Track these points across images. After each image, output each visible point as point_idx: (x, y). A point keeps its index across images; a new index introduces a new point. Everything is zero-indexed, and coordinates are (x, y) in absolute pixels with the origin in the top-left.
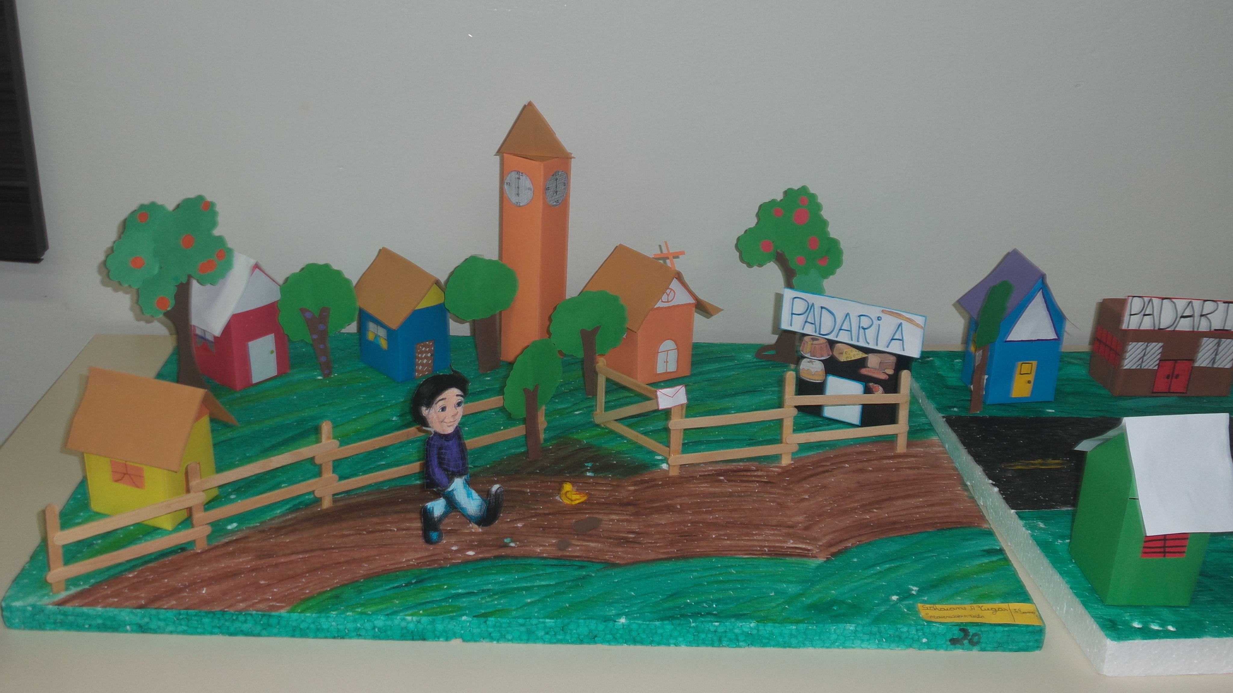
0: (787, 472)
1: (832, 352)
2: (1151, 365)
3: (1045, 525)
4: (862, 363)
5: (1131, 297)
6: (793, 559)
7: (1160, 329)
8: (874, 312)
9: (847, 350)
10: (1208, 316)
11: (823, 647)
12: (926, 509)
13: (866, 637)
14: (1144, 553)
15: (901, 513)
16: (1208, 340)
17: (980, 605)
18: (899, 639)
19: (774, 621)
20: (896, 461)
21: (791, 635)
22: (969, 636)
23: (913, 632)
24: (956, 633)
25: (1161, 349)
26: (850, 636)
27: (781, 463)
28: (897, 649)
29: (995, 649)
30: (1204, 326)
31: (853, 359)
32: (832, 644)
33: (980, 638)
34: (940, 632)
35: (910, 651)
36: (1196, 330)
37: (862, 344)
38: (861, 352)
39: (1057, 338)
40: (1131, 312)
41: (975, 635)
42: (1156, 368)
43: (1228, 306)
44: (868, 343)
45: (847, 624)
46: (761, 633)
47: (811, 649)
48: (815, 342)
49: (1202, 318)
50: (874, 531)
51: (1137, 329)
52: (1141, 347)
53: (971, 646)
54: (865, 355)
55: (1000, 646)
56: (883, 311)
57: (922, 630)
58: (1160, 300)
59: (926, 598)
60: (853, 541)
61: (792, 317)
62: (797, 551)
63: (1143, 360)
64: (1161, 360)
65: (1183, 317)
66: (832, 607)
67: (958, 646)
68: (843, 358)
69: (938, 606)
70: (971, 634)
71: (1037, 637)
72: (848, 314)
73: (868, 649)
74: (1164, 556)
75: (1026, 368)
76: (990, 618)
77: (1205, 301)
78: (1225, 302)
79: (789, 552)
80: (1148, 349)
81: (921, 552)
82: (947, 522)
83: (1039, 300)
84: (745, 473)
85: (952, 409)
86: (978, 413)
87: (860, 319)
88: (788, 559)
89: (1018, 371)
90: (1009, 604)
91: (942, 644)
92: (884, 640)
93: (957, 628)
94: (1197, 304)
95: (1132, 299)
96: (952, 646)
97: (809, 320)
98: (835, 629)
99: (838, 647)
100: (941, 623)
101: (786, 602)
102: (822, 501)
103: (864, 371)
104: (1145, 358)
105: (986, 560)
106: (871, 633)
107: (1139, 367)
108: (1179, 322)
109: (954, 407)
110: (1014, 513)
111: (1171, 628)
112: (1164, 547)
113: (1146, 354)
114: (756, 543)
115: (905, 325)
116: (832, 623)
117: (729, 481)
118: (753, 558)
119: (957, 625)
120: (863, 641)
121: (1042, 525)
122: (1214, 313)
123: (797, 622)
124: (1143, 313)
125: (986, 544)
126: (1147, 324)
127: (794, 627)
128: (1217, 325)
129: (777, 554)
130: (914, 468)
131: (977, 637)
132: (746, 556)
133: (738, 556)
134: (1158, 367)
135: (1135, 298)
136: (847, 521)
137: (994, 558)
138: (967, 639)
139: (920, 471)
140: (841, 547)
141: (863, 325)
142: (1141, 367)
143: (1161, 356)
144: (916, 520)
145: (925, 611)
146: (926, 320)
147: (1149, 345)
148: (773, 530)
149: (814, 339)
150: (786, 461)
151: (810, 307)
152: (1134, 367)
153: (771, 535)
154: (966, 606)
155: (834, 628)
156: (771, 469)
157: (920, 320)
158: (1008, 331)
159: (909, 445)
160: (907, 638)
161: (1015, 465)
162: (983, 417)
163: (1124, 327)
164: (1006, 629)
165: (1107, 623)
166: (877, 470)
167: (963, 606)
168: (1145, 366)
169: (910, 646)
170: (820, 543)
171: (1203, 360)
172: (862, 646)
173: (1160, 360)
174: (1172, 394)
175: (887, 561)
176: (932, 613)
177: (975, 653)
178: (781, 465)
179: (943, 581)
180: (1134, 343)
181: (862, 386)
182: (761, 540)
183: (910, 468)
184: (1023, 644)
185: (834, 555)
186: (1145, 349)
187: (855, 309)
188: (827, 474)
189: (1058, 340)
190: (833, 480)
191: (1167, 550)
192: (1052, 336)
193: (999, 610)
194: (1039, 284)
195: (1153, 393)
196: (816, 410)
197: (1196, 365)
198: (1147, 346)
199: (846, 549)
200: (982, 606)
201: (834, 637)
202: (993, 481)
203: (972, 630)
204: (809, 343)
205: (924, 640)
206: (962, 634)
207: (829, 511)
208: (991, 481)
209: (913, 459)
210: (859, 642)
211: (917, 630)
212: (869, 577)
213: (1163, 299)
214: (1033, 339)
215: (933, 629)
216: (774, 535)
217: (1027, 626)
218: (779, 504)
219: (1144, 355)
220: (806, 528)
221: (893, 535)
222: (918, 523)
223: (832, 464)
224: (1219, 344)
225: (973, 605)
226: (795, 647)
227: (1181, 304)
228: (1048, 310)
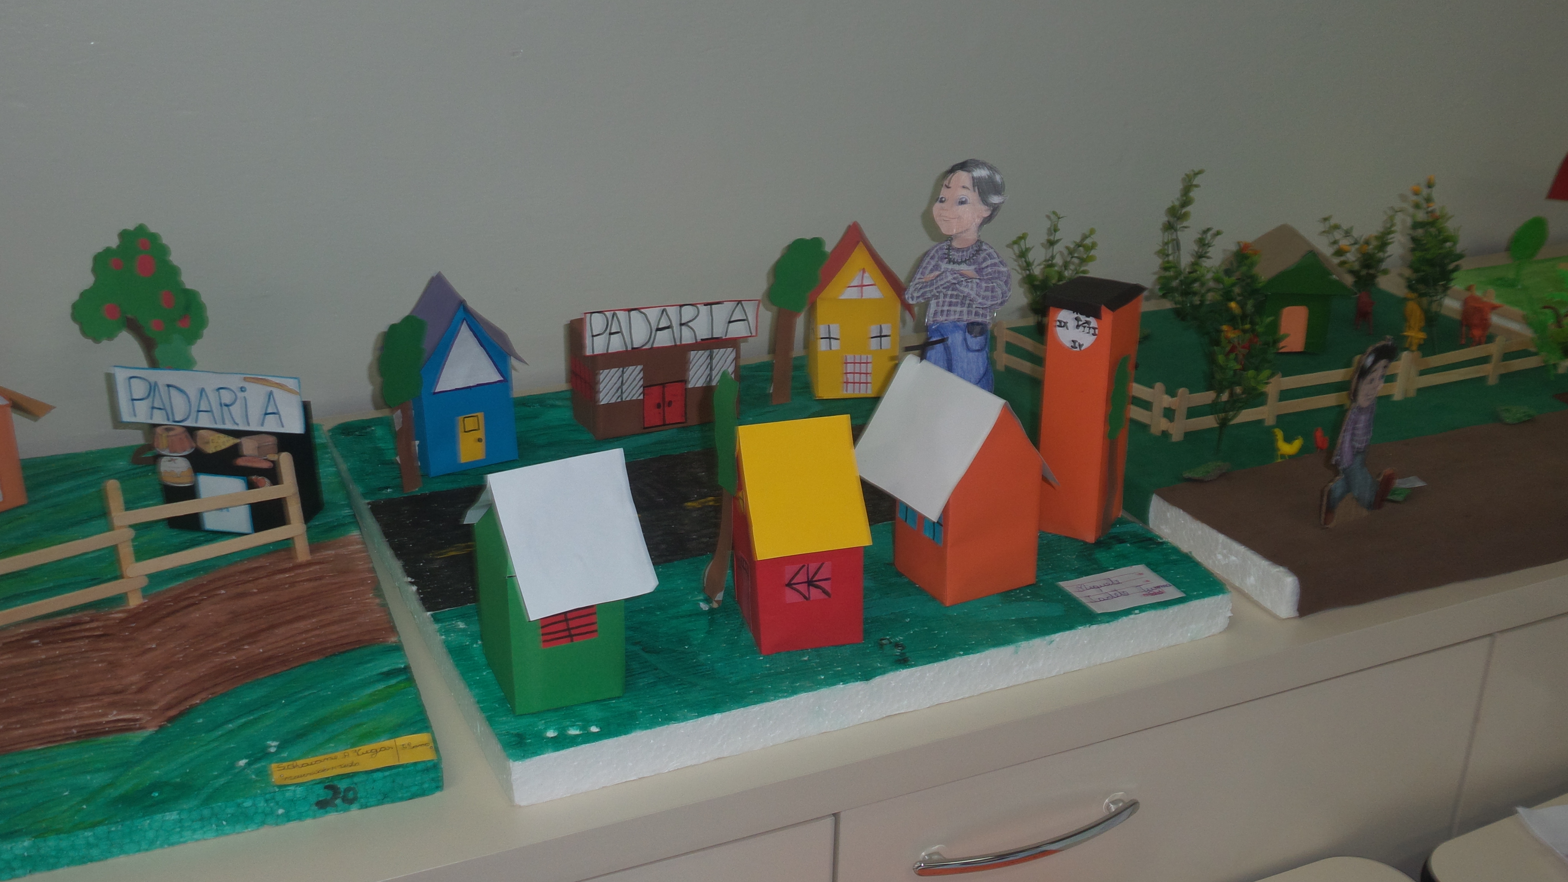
0: (135, 615)
1: (196, 442)
2: (634, 395)
3: (466, 624)
4: (234, 451)
5: (590, 314)
6: (110, 738)
7: (633, 348)
8: (235, 382)
9: (211, 438)
10: (690, 324)
11: (139, 851)
12: (317, 632)
13: (197, 825)
14: (544, 641)
15: (282, 644)
16: (697, 353)
17: (357, 749)
18: (243, 818)
19: (58, 832)
20: (293, 574)
21: (89, 845)
22: (340, 793)
23: (262, 804)
24: (323, 794)
25: (642, 372)
26: (174, 829)
27: (129, 605)
28: (246, 831)
29: (380, 803)
30: (687, 337)
31: (224, 447)
32: (152, 844)
33: (356, 793)
34: (298, 796)
35: (265, 830)
36: (678, 343)
37: (229, 426)
38: (231, 438)
39: (502, 379)
40: (592, 332)
41: (348, 790)
42: (641, 397)
43: (711, 308)
44: (237, 424)
45: (165, 813)
46: (42, 852)
47: (123, 859)
48: (171, 433)
49: (683, 327)
50: (237, 675)
51: (605, 352)
52: (616, 375)
53: (346, 805)
54: (237, 441)
55: (386, 797)
56: (245, 379)
57: (273, 798)
58: (627, 312)
59: (285, 755)
60: (203, 695)
61: (133, 405)
62: (120, 724)
63: (622, 391)
64: (645, 387)
65: (658, 329)
66: (152, 793)
67: (328, 809)
68: (211, 449)
69: (300, 762)
70: (342, 790)
71: (432, 775)
72: (202, 391)
73: (205, 840)
74: (572, 641)
75: (470, 423)
76: (367, 763)
77: (681, 306)
78: (706, 305)
79: (109, 728)
80: (626, 376)
81: (296, 692)
82: (342, 645)
83: (465, 333)
84: (72, 629)
85: (384, 492)
86: (417, 491)
87: (219, 393)
88: (103, 739)
89: (461, 428)
90: (396, 739)
91: (306, 811)
92: (224, 823)
93: (321, 786)
94: (672, 311)
95: (591, 317)
96: (321, 811)
97: (156, 405)
98: (149, 824)
99: (161, 846)
100: (297, 785)
101: (86, 801)
102: (175, 647)
103: (241, 462)
104: (625, 387)
105: (381, 686)
106: (202, 819)
107: (619, 400)
108: (655, 336)
109: (387, 488)
110: (430, 616)
111: (594, 729)
112: (569, 629)
113: (624, 382)
114: (61, 725)
115: (277, 393)
116: (144, 816)
117: (44, 644)
118: (51, 747)
119: (321, 781)
120: (194, 831)
121: (461, 625)
122: (696, 320)
123: (94, 825)
124: (608, 331)
125: (386, 664)
126: (616, 345)
127: (90, 834)
128: (703, 333)
129: (89, 733)
130: (316, 579)
131: (351, 792)
132: (39, 748)
133: (29, 749)
134: (644, 396)
135: (594, 314)
136: (203, 668)
137: (393, 681)
138: (339, 798)
139: (323, 582)
140: (187, 705)
141: (225, 402)
142: (622, 399)
143: (644, 381)
144: (300, 649)
145: (278, 772)
146: (299, 382)
147: (625, 370)
148: (93, 701)
149: (168, 429)
150: (135, 601)
151: (153, 388)
152: (613, 401)
153: (87, 709)
154: (336, 754)
155: (148, 821)
156: (113, 616)
157: (291, 383)
158: (435, 378)
159: (314, 548)
160: (256, 813)
161: (445, 553)
162: (421, 494)
163: (588, 352)
164: (387, 773)
165: (513, 739)
166: (261, 591)
167: (333, 755)
168: (627, 397)
169: (263, 823)
170: (155, 707)
171: (696, 378)
172: (195, 837)
173: (643, 387)
174: (671, 426)
175: (242, 715)
176: (287, 773)
177: (354, 813)
178: (129, 608)
179: (318, 725)
180: (606, 371)
181: (243, 481)
182: (70, 720)
183: (310, 580)
184: (417, 788)
185: (171, 720)
186: (622, 376)
187: (211, 382)
188: (191, 609)
189: (505, 380)
190: (198, 615)
191: (573, 632)
192: (496, 377)
193: (380, 751)
194: (460, 314)
195: (645, 428)
196: (192, 523)
197: (690, 386)
198: (623, 372)
199: (192, 707)
200: (359, 750)
201: (151, 834)
202: (412, 578)
203: (342, 785)
204: (163, 435)
205: (281, 811)
206: (330, 793)
207: (181, 659)
208: (409, 579)
209: (318, 567)
210: (189, 833)
211: (267, 801)
212: (213, 740)
213: (630, 310)
214: (471, 385)
215: (288, 795)
216: (91, 708)
217: (415, 764)
218: (110, 663)
219: (622, 384)
220: (141, 690)
221: (261, 677)
222: (301, 653)
223: (201, 594)
224: (711, 357)
225: (347, 751)
226: (100, 860)
227: (653, 314)
228: (482, 345)
